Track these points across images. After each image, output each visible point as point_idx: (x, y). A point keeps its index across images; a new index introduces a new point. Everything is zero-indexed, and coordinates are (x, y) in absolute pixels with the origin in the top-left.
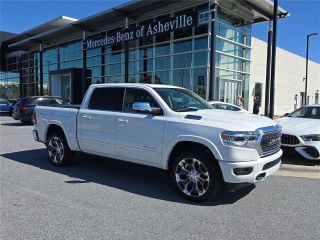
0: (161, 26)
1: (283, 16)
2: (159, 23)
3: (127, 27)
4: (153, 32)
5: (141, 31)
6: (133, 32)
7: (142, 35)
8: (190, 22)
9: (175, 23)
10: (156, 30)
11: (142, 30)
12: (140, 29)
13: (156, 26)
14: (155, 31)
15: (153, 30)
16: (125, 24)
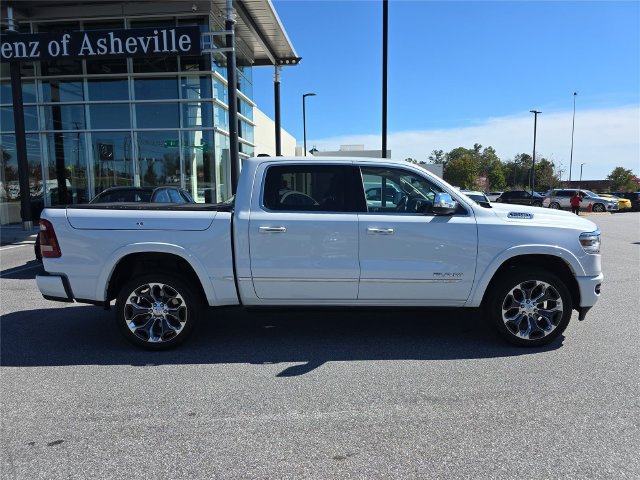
0: (116, 43)
1: (294, 61)
2: (112, 34)
3: (11, 29)
4: (95, 51)
5: (61, 45)
6: (37, 44)
7: (65, 53)
8: (185, 46)
9: (152, 41)
10: (106, 49)
11: (65, 42)
12: (59, 40)
13: (105, 40)
14: (102, 50)
15: (95, 47)
16: (7, 21)
